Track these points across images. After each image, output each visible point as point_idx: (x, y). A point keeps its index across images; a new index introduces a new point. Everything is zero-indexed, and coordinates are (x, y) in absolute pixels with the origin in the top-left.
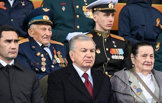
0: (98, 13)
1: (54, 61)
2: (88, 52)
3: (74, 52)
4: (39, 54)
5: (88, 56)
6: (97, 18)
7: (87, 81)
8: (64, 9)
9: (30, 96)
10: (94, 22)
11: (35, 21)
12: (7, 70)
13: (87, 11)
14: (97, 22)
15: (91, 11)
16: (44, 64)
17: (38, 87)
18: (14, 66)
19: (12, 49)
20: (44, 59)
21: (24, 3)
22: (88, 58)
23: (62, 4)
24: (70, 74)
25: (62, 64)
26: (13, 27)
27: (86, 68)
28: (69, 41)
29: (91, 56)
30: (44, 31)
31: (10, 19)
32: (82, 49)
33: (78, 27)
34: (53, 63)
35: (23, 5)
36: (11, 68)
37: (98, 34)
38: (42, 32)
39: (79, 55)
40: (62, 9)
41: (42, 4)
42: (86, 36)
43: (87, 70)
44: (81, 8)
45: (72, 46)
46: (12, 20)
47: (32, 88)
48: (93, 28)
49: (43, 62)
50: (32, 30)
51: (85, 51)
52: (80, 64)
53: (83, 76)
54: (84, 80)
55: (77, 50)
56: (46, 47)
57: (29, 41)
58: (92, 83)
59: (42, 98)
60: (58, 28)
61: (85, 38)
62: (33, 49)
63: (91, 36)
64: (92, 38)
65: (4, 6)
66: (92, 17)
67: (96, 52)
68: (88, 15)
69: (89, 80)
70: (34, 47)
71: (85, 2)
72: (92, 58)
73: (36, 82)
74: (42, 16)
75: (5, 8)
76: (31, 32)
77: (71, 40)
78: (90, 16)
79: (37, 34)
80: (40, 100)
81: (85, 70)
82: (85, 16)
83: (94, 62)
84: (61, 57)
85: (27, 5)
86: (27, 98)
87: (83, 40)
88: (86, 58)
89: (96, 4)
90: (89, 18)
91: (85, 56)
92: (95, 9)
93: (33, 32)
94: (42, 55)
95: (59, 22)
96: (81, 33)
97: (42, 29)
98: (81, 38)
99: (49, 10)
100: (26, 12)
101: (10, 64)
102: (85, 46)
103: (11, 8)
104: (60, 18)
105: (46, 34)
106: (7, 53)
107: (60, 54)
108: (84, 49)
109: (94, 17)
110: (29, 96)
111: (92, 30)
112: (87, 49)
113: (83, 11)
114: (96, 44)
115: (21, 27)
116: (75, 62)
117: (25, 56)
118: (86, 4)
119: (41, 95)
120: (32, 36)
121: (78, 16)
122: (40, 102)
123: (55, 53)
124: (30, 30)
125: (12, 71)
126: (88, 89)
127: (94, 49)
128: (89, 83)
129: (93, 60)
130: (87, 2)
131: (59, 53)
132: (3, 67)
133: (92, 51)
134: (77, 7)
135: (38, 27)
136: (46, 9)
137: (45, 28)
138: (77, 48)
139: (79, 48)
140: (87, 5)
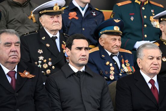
0: (164, 23)
1: (122, 70)
2: (155, 59)
3: (141, 59)
4: (108, 63)
5: (155, 63)
6: (163, 28)
7: (154, 87)
8: (132, 19)
9: (100, 101)
10: (161, 32)
11: (106, 31)
12: (79, 76)
13: (154, 21)
14: (164, 31)
15: (158, 21)
16: (112, 73)
17: (107, 92)
18: (85, 73)
19: (82, 56)
20: (112, 68)
21: (95, 13)
22: (155, 65)
23: (130, 14)
24: (137, 81)
25: (130, 72)
26: (84, 36)
27: (153, 75)
28: (137, 49)
29: (158, 63)
30: (114, 41)
31: (82, 28)
32: (149, 57)
33: (146, 36)
34: (121, 72)
35: (94, 15)
36: (81, 74)
37: (164, 43)
38: (112, 42)
39: (146, 62)
40: (131, 19)
41: (112, 14)
42: (153, 44)
43: (154, 76)
44: (148, 18)
45: (140, 54)
46: (83, 29)
47: (102, 93)
48: (160, 37)
49: (112, 71)
50: (103, 39)
51: (152, 58)
52: (147, 71)
53: (149, 82)
54: (150, 86)
55: (144, 57)
56: (115, 56)
57: (99, 50)
58: (158, 89)
59: (111, 103)
60: (126, 37)
61: (152, 46)
62: (102, 58)
63: (158, 44)
64: (159, 46)
65: (76, 16)
66: (158, 27)
67: (162, 60)
68: (155, 24)
69: (156, 85)
70: (104, 56)
71: (152, 13)
72: (158, 65)
73: (105, 87)
74: (113, 26)
75: (77, 18)
76: (102, 41)
77: (138, 48)
78: (157, 25)
79: (108, 43)
80: (109, 105)
81: (152, 77)
82: (152, 25)
83: (160, 69)
84: (129, 65)
85: (98, 15)
86: (97, 103)
87: (150, 48)
88: (153, 66)
89: (163, 14)
90: (156, 27)
91: (152, 64)
92: (162, 19)
93: (103, 41)
94: (111, 65)
95: (128, 31)
96: (149, 42)
97: (112, 39)
98: (148, 46)
99: (120, 21)
100: (97, 22)
101: (81, 70)
102: (151, 54)
103: (83, 18)
104: (128, 27)
105: (116, 45)
106: (78, 59)
107: (128, 63)
108: (151, 56)
109: (161, 26)
110: (98, 101)
111: (159, 39)
112: (154, 56)
113: (151, 21)
114: (162, 52)
115: (92, 35)
116: (142, 69)
117: (95, 65)
118: (154, 14)
119: (110, 100)
120: (102, 45)
121: (145, 25)
122: (109, 106)
123: (123, 62)
124: (101, 39)
125: (83, 77)
126: (154, 95)
127: (160, 57)
128: (155, 88)
129: (160, 67)
130: (154, 13)
131: (127, 61)
132: (74, 73)
133: (158, 59)
134: (145, 17)
135: (109, 37)
136: (117, 20)
137: (115, 39)
138: (144, 55)
139: (146, 56)
140: (154, 16)
